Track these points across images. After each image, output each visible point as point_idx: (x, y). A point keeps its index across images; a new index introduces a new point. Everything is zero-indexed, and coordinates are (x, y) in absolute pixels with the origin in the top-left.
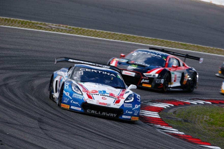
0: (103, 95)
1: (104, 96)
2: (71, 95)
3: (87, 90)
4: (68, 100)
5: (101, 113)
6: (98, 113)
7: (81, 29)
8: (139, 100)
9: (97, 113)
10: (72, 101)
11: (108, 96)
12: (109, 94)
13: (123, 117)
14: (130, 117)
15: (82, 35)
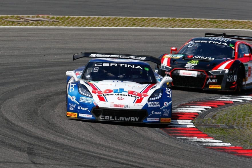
0: (119, 95)
1: (121, 96)
2: (78, 99)
3: (99, 90)
4: (74, 107)
5: (118, 118)
6: (114, 118)
7: (69, 18)
8: (169, 95)
9: (112, 118)
10: (80, 106)
11: (126, 95)
12: (127, 92)
13: (148, 120)
14: (159, 119)
15: (71, 25)
